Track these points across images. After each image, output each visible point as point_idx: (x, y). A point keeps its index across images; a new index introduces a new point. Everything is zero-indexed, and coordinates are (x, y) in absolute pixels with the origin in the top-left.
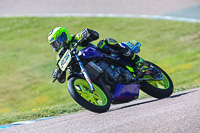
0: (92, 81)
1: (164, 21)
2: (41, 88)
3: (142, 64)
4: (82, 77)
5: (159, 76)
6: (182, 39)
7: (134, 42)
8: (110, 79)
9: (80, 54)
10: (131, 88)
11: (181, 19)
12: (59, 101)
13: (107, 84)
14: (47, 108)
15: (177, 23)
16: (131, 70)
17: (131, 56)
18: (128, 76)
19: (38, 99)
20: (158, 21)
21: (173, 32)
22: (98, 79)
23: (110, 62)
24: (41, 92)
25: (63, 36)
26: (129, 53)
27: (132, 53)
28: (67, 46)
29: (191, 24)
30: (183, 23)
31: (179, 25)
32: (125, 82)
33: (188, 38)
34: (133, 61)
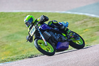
0: (46, 41)
1: (67, 14)
2: (6, 47)
3: (70, 32)
4: (41, 39)
5: (78, 38)
6: (76, 23)
7: (65, 22)
8: (55, 40)
9: (40, 28)
10: (65, 44)
11: (76, 13)
12: (15, 54)
13: (53, 42)
14: (9, 57)
15: (73, 15)
16: (65, 35)
17: (64, 29)
18: (63, 38)
19: (5, 53)
20: (64, 14)
21: (71, 19)
22: (49, 40)
23: (54, 32)
24: (6, 49)
25: (31, 19)
26: (63, 27)
27: (65, 27)
28: (33, 24)
29: (80, 16)
30: (76, 15)
31: (74, 16)
32: (62, 41)
33: (79, 22)
34: (65, 31)
